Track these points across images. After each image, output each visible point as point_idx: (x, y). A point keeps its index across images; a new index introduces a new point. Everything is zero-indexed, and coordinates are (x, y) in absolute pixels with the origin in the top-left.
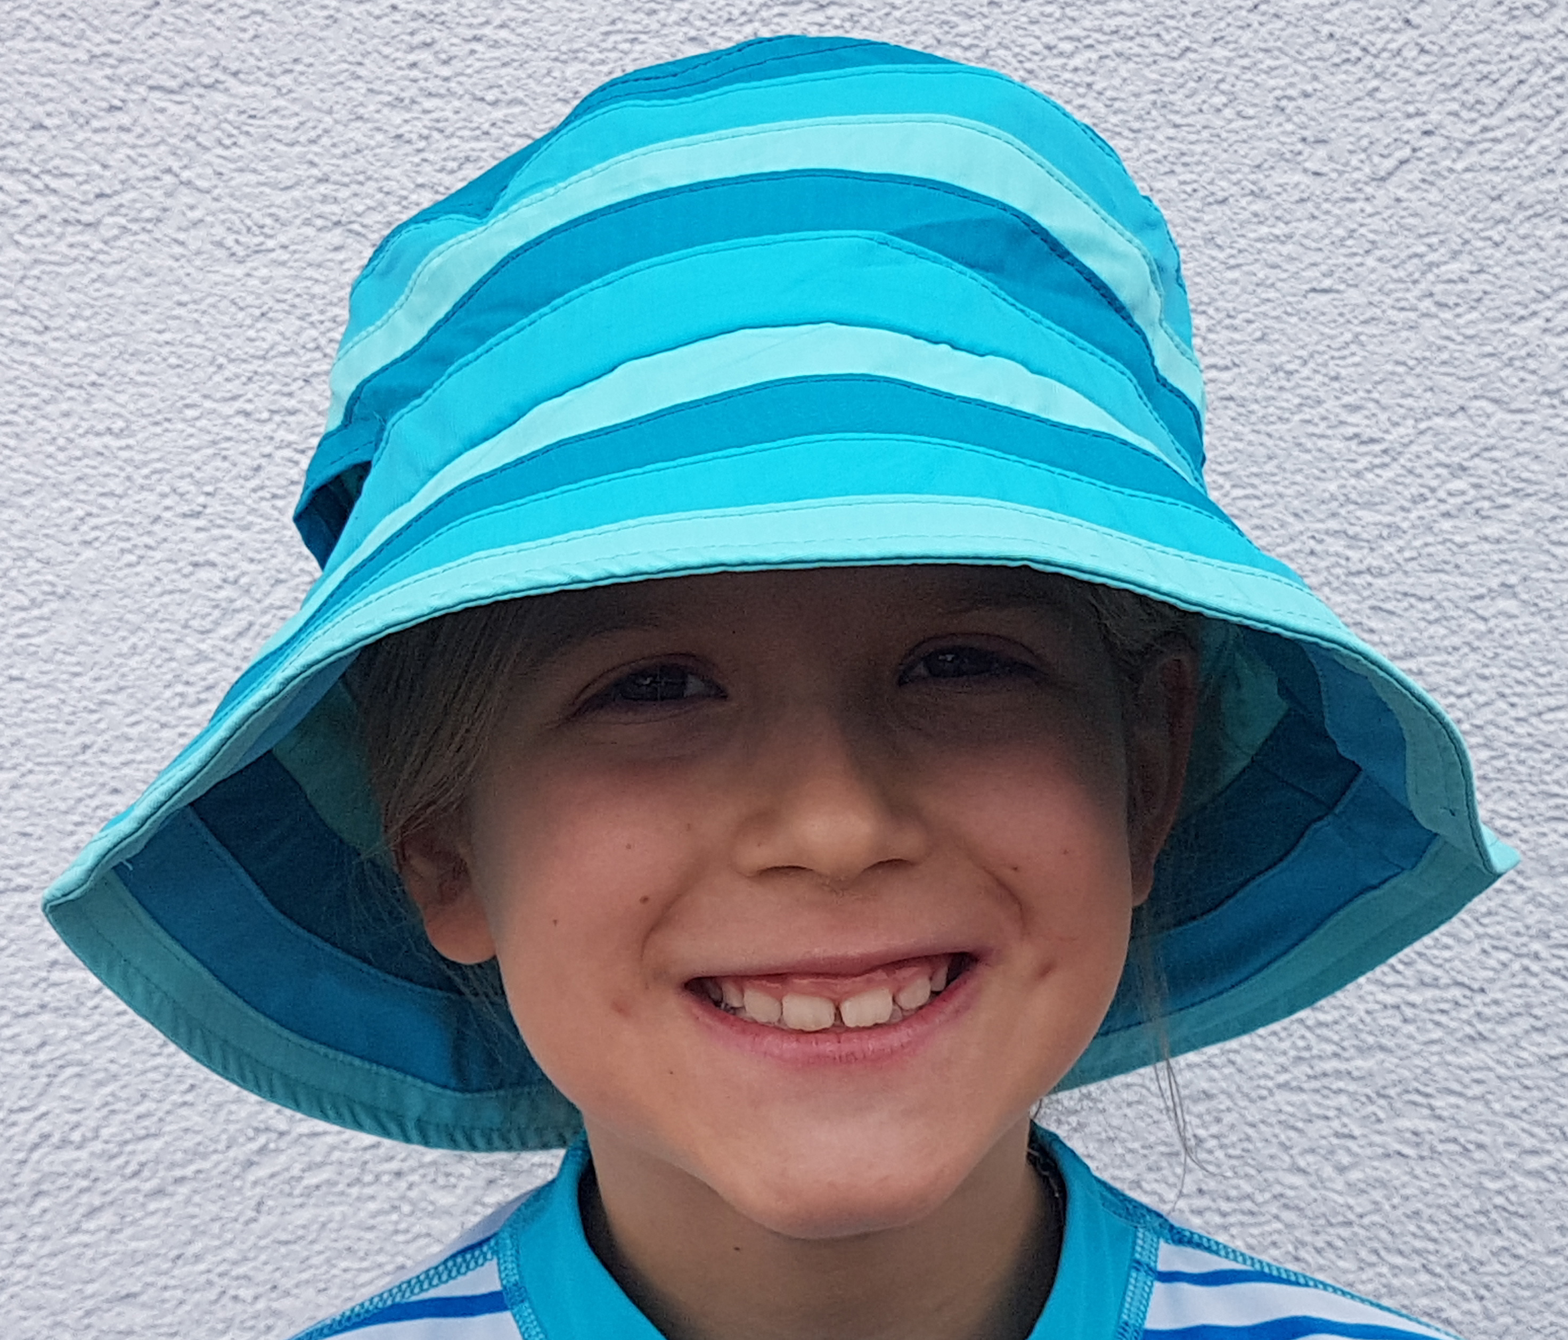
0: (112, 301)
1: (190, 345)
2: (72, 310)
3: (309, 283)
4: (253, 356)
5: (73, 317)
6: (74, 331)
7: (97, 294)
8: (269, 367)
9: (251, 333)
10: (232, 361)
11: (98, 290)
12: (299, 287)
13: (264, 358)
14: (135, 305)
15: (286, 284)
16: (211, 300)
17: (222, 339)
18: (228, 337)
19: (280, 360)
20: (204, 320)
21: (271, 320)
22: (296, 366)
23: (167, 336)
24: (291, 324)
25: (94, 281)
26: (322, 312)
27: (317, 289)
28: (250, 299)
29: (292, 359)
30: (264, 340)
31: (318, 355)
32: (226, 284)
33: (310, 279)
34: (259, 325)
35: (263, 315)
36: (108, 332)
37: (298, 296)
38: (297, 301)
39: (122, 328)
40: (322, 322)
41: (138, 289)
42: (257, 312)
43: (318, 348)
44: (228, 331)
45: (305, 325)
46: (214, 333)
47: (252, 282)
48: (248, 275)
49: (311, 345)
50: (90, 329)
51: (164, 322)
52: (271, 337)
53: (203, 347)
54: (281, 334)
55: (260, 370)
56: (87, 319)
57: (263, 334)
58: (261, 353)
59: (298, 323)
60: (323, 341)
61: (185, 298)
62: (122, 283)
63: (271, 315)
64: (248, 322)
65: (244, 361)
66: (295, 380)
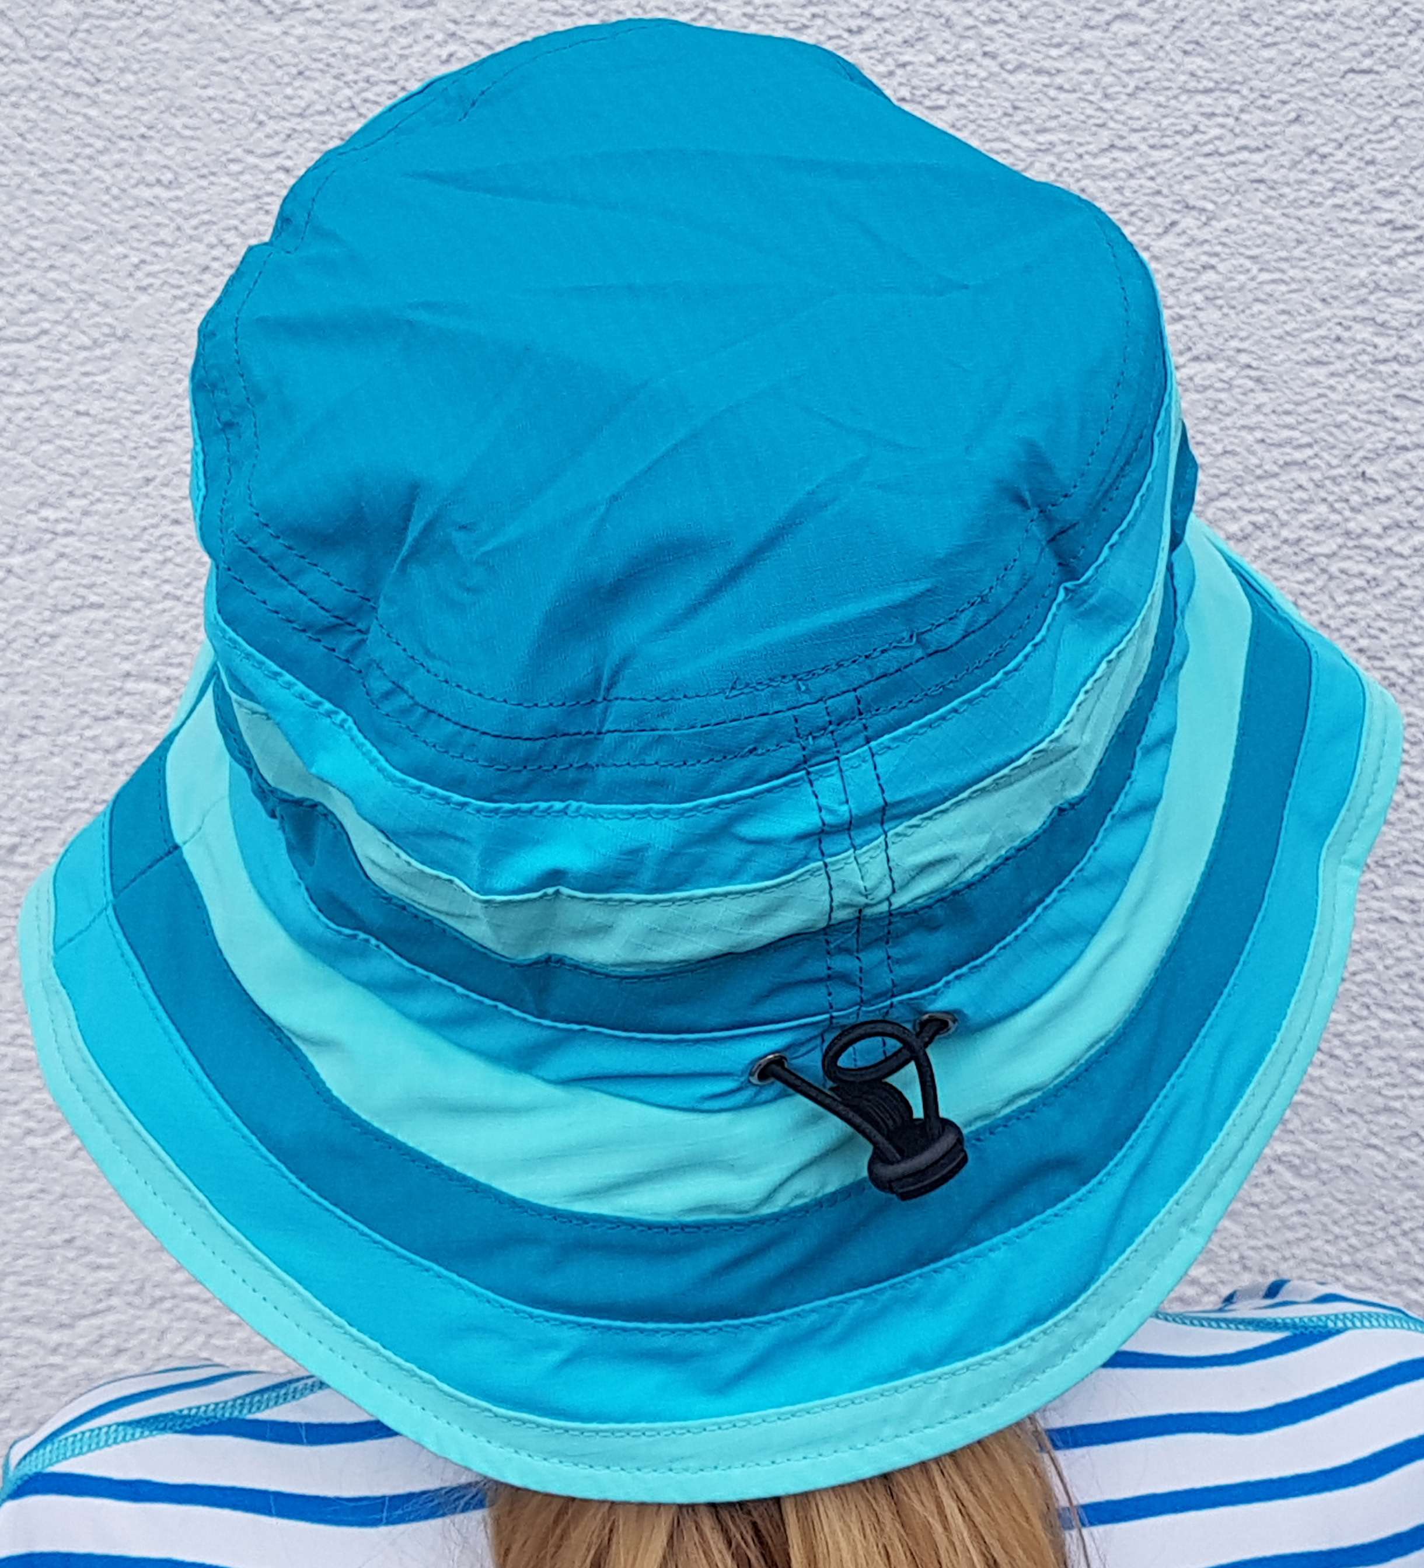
0: (158, 56)
1: (232, 101)
2: (121, 64)
3: (342, 43)
4: (291, 114)
5: (122, 70)
6: (123, 84)
7: (143, 49)
8: (307, 125)
9: (289, 91)
10: (271, 117)
11: (144, 45)
12: (334, 46)
13: (301, 115)
14: (179, 60)
15: (320, 43)
16: (251, 57)
17: (261, 96)
18: (267, 94)
19: (317, 118)
20: (245, 77)
21: (308, 78)
22: (332, 124)
23: (210, 92)
24: (327, 83)
25: (141, 36)
26: (356, 72)
27: (351, 49)
28: (288, 58)
29: (329, 118)
30: (300, 97)
31: (353, 114)
32: (264, 42)
33: (342, 38)
34: (297, 84)
35: (300, 73)
36: (154, 86)
37: (334, 55)
38: (332, 60)
39: (168, 83)
40: (355, 82)
41: (184, 46)
42: (294, 71)
43: (353, 107)
44: (266, 89)
45: (341, 84)
46: (255, 89)
47: (290, 41)
48: (285, 33)
49: (346, 105)
50: (138, 82)
51: (206, 78)
52: (308, 94)
53: (244, 104)
54: (317, 92)
55: (300, 128)
56: (135, 73)
57: (301, 92)
58: (298, 111)
59: (333, 82)
60: (357, 101)
61: (226, 55)
62: (167, 38)
63: (307, 73)
64: (286, 79)
65: (284, 118)
66: (332, 138)
